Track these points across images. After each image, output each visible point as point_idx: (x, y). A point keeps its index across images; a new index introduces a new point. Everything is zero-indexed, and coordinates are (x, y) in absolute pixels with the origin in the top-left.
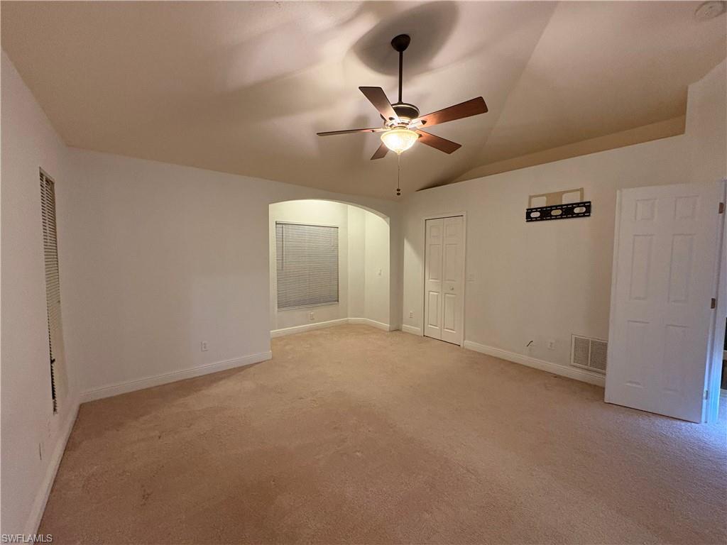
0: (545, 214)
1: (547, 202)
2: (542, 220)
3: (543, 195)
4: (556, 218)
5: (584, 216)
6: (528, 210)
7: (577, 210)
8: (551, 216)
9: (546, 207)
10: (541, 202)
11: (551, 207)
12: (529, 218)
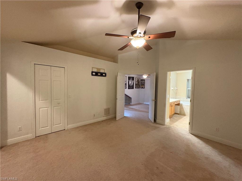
0: (97, 74)
1: (97, 70)
2: (96, 76)
3: (96, 68)
4: (99, 76)
5: (105, 76)
6: (92, 72)
7: (104, 75)
8: (98, 75)
9: (97, 72)
10: (95, 70)
11: (98, 72)
12: (92, 75)
